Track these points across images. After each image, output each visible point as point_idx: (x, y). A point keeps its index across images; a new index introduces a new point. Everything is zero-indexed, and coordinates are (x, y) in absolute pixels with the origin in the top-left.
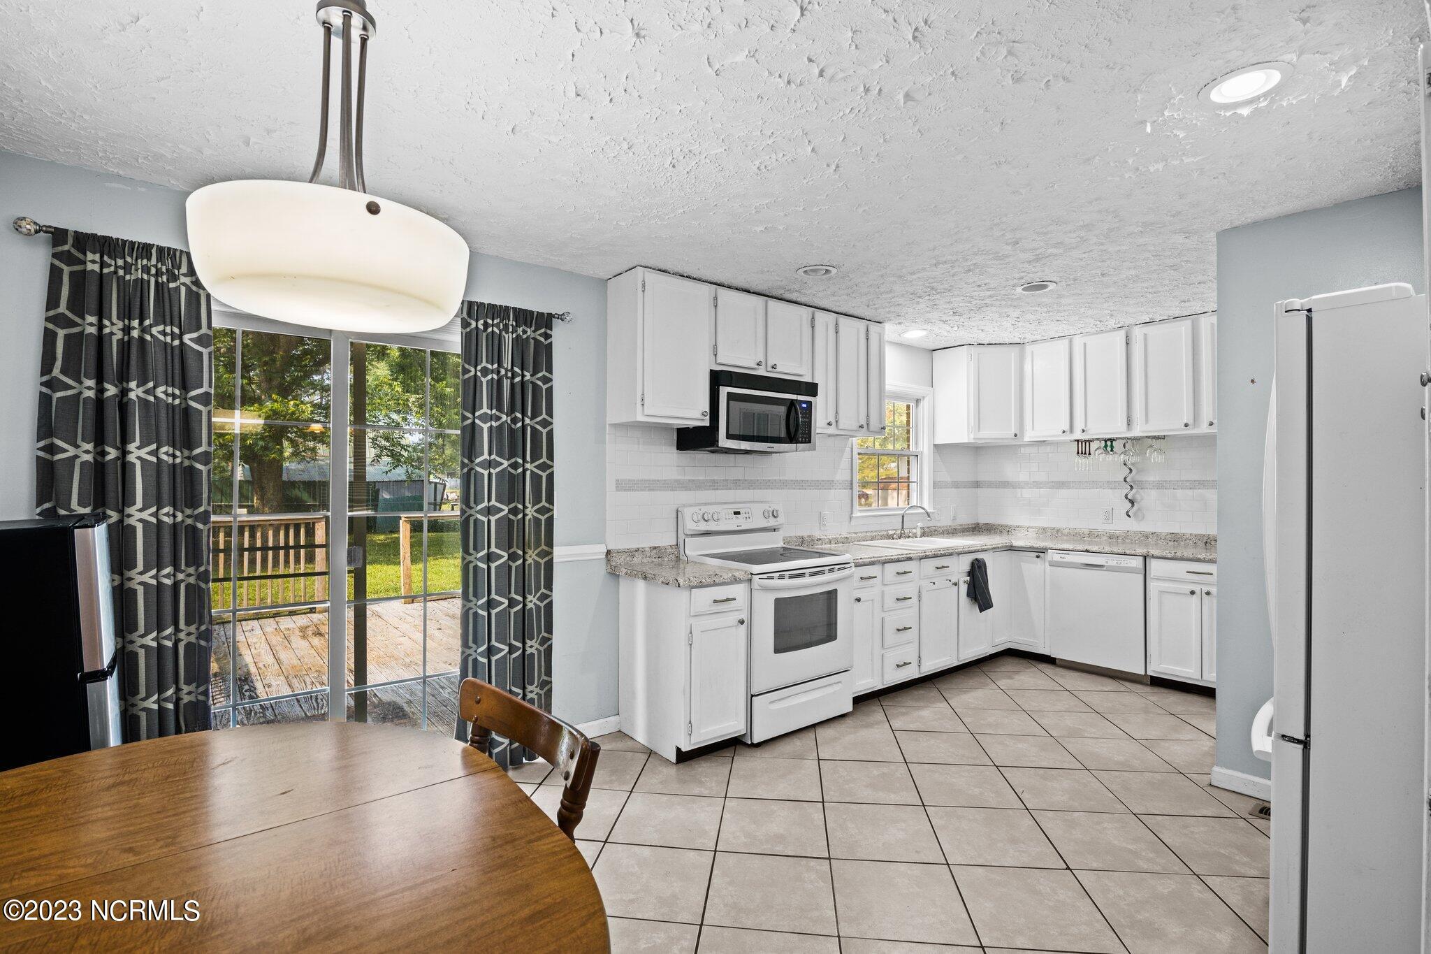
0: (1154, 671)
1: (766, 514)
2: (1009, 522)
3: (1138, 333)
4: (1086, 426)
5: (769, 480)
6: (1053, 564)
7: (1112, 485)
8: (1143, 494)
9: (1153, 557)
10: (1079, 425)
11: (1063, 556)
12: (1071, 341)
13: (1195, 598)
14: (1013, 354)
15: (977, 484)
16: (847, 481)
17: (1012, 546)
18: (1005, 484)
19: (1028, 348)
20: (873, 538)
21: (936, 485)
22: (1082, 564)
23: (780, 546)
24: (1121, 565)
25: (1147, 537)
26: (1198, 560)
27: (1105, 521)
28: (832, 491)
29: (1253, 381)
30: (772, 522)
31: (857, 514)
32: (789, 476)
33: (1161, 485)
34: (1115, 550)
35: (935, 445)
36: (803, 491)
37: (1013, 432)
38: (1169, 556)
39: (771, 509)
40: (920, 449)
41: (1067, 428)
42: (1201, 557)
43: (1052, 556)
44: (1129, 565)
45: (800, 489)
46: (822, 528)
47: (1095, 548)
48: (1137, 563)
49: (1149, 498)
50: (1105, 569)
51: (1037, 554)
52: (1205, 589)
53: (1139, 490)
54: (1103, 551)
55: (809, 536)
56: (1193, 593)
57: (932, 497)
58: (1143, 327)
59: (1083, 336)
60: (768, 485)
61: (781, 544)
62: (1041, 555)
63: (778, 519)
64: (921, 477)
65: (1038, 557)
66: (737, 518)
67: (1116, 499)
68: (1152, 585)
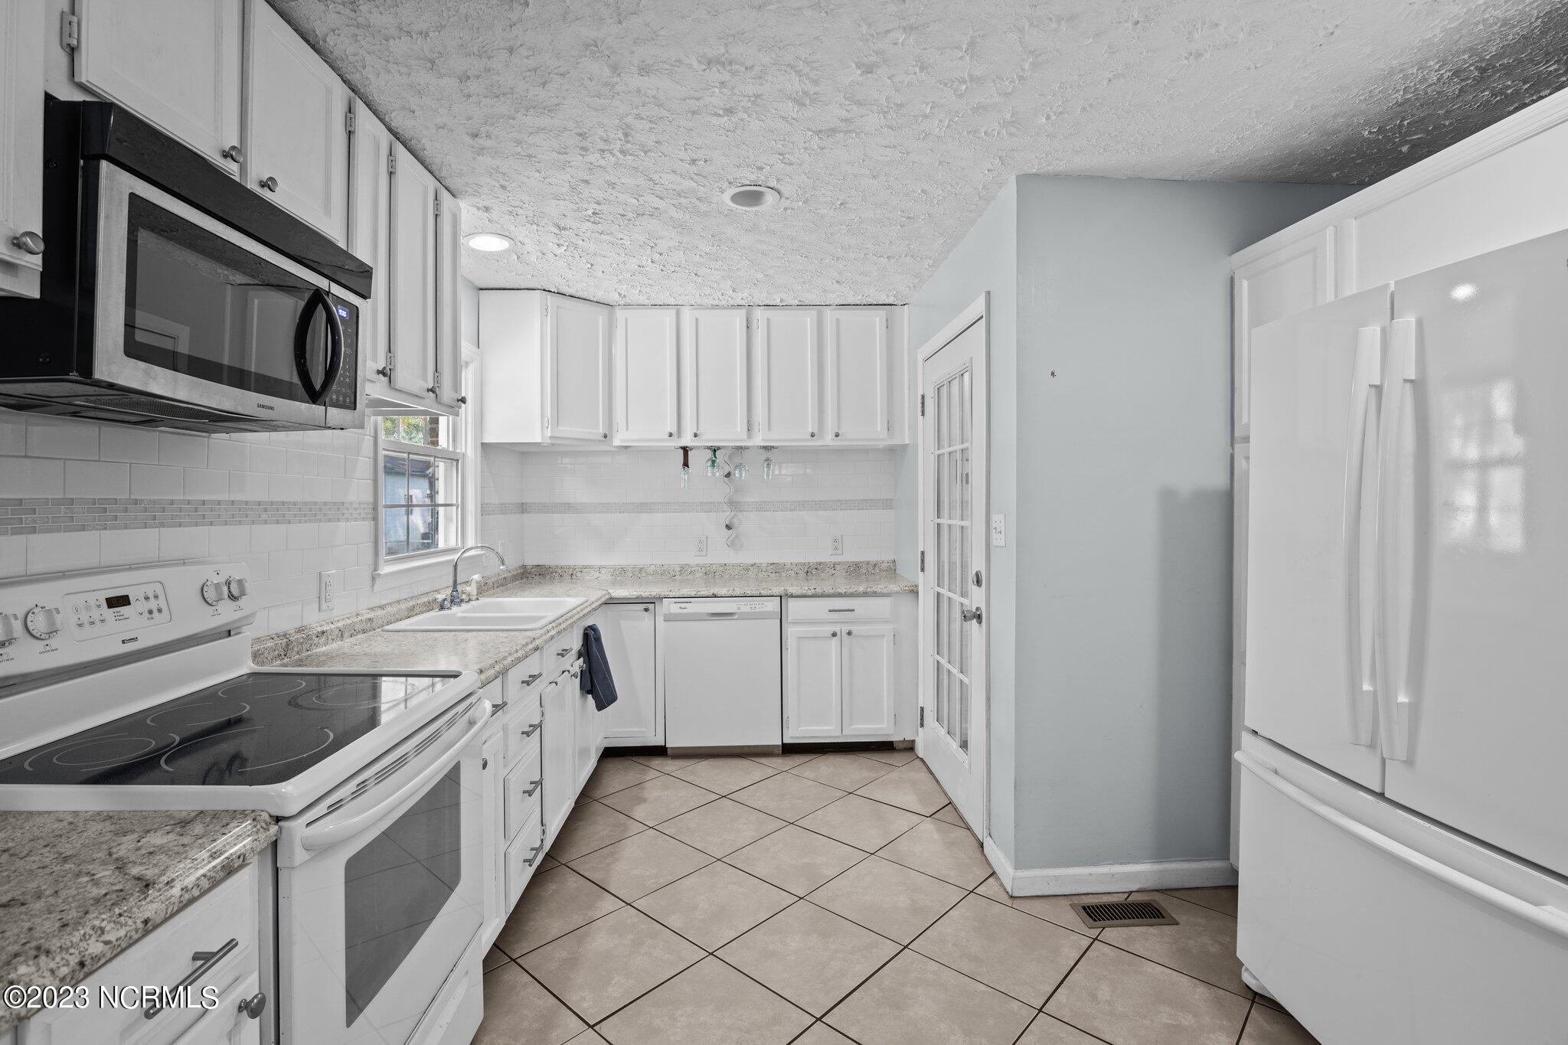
0: (792, 737)
1: (210, 594)
2: (571, 562)
3: (759, 314)
4: (698, 429)
5: (204, 502)
6: (669, 618)
7: (709, 507)
8: (741, 517)
9: (792, 596)
10: (689, 428)
11: (683, 605)
12: (678, 314)
13: (835, 641)
14: (601, 317)
15: (523, 508)
16: (368, 504)
17: (611, 598)
18: (568, 508)
19: (620, 314)
20: (411, 613)
21: (485, 510)
22: (708, 614)
23: (244, 671)
24: (757, 610)
25: (748, 570)
26: (840, 595)
27: (698, 553)
28: (342, 524)
29: (1053, 374)
30: (227, 613)
31: (385, 569)
32: (253, 492)
33: (761, 507)
34: (749, 592)
35: (482, 444)
36: (282, 527)
37: (601, 430)
38: (810, 593)
39: (222, 579)
40: (461, 449)
41: (674, 430)
42: (842, 590)
43: (671, 607)
44: (765, 609)
45: (278, 522)
46: (324, 606)
47: (723, 591)
48: (773, 605)
49: (748, 522)
50: (736, 617)
51: (644, 606)
52: (846, 628)
53: (737, 513)
54: (734, 594)
55: (300, 630)
56: (834, 635)
57: (479, 530)
58: (764, 309)
59: (693, 309)
60: (202, 513)
61: (248, 667)
62: (651, 606)
63: (242, 602)
64: (463, 498)
65: (646, 610)
66: (120, 618)
67: (710, 524)
68: (790, 631)
